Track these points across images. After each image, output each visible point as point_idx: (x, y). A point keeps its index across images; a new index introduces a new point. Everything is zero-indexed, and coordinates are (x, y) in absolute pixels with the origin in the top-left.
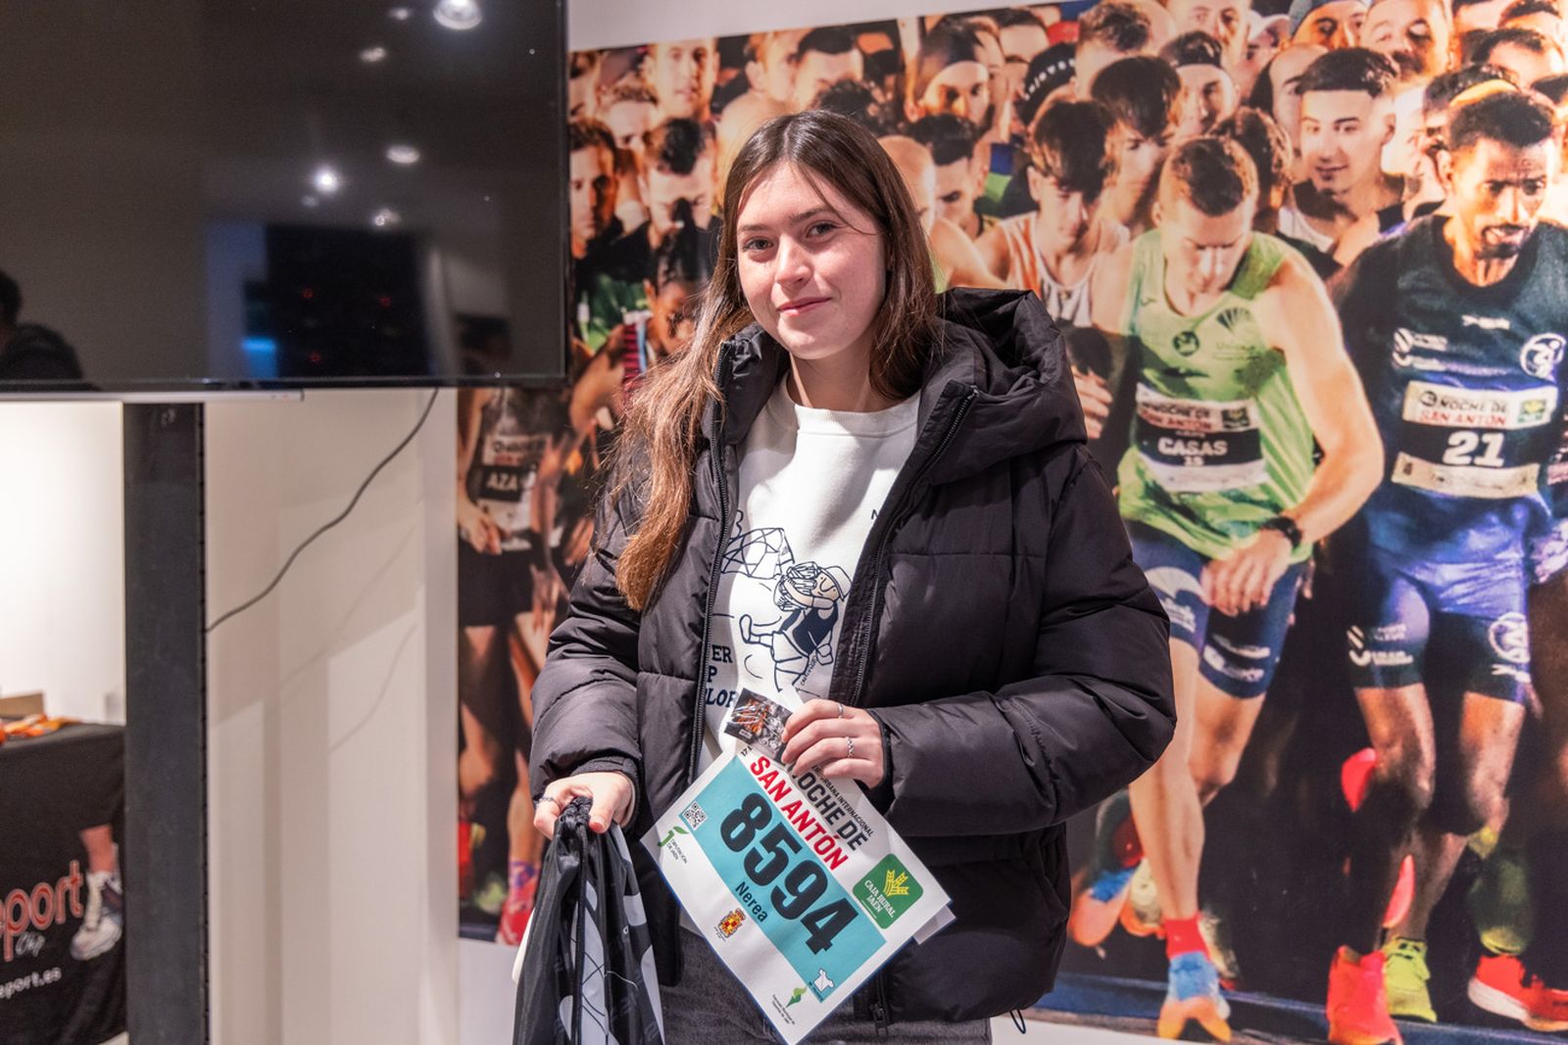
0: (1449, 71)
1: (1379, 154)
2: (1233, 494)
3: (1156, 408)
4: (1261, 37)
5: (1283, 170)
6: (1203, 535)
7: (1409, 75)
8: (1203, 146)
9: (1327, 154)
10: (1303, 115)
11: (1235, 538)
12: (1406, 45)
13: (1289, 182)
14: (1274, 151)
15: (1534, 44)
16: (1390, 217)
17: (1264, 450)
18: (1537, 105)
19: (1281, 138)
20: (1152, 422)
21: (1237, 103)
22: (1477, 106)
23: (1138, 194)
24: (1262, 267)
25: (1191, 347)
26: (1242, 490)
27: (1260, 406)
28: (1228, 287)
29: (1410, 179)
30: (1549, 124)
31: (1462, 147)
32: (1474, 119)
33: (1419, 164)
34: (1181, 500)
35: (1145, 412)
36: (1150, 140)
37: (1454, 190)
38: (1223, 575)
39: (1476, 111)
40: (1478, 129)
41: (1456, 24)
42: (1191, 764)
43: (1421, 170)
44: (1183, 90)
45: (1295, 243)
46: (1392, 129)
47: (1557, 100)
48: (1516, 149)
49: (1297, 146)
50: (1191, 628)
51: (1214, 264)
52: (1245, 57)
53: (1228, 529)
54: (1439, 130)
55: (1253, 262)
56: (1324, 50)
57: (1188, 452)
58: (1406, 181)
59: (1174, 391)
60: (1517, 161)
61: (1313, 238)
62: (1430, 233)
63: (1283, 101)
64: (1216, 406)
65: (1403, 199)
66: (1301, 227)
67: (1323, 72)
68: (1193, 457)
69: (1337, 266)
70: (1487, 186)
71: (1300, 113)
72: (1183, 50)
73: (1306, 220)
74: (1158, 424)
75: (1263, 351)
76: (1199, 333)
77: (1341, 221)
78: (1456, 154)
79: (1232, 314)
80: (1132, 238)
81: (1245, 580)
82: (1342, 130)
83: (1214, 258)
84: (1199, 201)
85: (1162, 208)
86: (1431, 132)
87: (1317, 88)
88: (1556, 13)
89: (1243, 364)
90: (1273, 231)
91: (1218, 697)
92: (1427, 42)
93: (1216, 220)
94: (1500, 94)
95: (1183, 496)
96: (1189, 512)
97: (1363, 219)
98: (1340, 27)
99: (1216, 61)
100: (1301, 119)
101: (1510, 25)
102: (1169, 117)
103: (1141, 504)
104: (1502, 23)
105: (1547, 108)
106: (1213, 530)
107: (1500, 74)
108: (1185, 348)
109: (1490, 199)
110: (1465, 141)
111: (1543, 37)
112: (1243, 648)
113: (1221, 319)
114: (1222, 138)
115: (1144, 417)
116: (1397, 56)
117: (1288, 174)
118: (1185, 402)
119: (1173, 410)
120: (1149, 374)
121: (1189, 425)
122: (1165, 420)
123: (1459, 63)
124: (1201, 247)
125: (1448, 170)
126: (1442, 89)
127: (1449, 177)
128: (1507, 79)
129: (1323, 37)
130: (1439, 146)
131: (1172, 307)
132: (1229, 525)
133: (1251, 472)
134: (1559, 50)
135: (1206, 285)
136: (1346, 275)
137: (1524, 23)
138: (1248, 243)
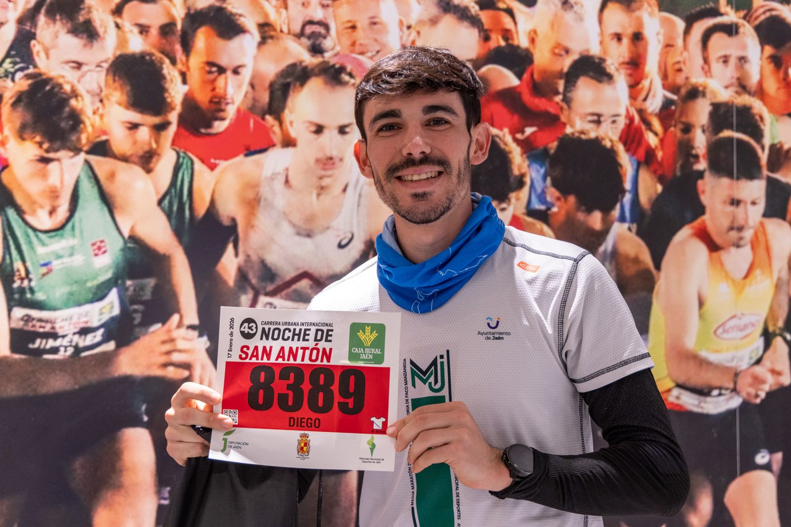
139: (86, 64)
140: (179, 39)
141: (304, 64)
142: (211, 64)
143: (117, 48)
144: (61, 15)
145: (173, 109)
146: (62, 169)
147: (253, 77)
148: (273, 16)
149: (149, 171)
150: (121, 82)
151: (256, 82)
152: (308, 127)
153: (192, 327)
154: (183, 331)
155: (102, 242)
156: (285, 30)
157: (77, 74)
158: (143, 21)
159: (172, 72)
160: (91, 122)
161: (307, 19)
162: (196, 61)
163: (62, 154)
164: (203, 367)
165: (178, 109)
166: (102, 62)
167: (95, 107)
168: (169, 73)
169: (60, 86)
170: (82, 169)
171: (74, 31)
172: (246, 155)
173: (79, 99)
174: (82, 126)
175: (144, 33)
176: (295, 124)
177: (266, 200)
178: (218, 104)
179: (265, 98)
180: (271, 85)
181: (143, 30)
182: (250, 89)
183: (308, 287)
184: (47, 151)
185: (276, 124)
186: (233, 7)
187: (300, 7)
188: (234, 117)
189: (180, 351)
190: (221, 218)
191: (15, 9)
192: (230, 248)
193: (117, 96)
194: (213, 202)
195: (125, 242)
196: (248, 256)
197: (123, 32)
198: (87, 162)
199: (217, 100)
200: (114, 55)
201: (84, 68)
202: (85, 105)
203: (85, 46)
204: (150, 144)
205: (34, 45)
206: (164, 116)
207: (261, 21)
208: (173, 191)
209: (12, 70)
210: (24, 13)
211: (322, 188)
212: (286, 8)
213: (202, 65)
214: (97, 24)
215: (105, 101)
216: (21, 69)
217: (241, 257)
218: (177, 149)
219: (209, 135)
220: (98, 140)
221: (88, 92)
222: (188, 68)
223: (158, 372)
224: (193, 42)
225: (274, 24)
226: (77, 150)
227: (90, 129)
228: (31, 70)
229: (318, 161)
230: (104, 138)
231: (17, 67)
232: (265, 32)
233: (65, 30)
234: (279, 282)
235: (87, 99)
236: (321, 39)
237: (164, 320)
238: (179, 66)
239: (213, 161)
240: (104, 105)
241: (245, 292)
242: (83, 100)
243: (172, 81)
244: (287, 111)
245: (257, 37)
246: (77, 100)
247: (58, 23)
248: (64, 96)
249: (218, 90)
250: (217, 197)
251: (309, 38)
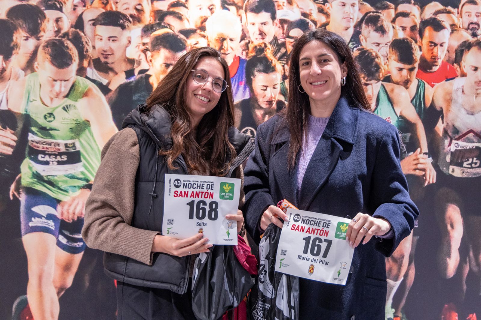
0: (150, 23)
1: (125, 50)
2: (70, 175)
3: (37, 143)
4: (79, 3)
5: (88, 53)
6: (58, 192)
7: (136, 23)
8: (56, 42)
9: (105, 49)
10: (96, 34)
11: (70, 192)
12: (134, 12)
13: (91, 58)
14: (85, 46)
15: (180, 17)
16: (129, 74)
17: (82, 159)
18: (181, 38)
19: (87, 41)
20: (35, 148)
21: (69, 26)
22: (160, 37)
23: (28, 58)
24: (80, 89)
25: (52, 119)
26: (74, 174)
27: (80, 142)
28: (67, 96)
29: (137, 60)
30: (185, 45)
31: (155, 51)
32: (159, 41)
33: (140, 55)
34: (48, 178)
35: (32, 144)
36: (33, 37)
37: (152, 65)
38: (66, 207)
39: (160, 38)
40: (161, 45)
41: (152, 7)
42: (54, 282)
43: (141, 58)
44: (47, 19)
45: (94, 81)
46: (130, 42)
47: (187, 38)
48: (174, 53)
49: (93, 45)
50: (53, 228)
51: (61, 87)
52: (72, 9)
53: (68, 189)
54: (147, 44)
55: (76, 87)
56: (104, 11)
57: (51, 160)
58: (135, 61)
59: (44, 136)
60: (174, 57)
61: (100, 80)
62: (144, 80)
63: (88, 27)
64: (62, 142)
65: (134, 67)
66: (96, 75)
67: (103, 18)
68: (53, 161)
69: (110, 90)
70: (164, 65)
71: (95, 33)
72: (47, 3)
73: (98, 73)
74: (38, 149)
75: (81, 121)
76: (54, 114)
77: (111, 74)
78: (153, 53)
79: (69, 106)
80: (25, 75)
81: (75, 208)
82: (111, 41)
83: (61, 85)
84: (54, 63)
85: (38, 64)
86: (144, 44)
87: (101, 24)
88: (187, 8)
89: (73, 126)
90: (85, 76)
91: (64, 255)
92: (142, 12)
93: (61, 70)
94: (168, 33)
95: (49, 177)
96: (51, 183)
97: (119, 73)
98: (109, 3)
99: (61, 10)
100: (95, 35)
101: (171, 10)
102: (41, 29)
103: (31, 180)
104: (168, 9)
105: (184, 40)
106: (62, 190)
107: (168, 27)
108: (49, 119)
109: (165, 69)
110: (156, 48)
111: (182, 15)
112: (75, 235)
113: (64, 108)
114: (63, 39)
115: (32, 146)
116: (131, 16)
117: (90, 55)
118: (49, 140)
119: (44, 143)
120: (34, 129)
121: (51, 149)
122: (41, 147)
123: (154, 21)
124: (55, 81)
125: (150, 58)
126: (148, 30)
127: (151, 61)
128: (171, 29)
129: (103, 6)
130: (147, 50)
131: (43, 103)
132: (68, 188)
133: (77, 167)
134: (188, 20)
135: (58, 95)
136: (113, 94)
137: (176, 10)
138: (75, 80)
139: (381, 44)
140: (418, 32)
141: (469, 41)
142: (431, 42)
143: (393, 37)
144: (371, 24)
145: (416, 62)
146: (373, 88)
147: (448, 48)
148: (456, 21)
149: (407, 88)
150: (395, 51)
151: (449, 50)
152: (471, 68)
153: (425, 153)
154: (422, 155)
155: (389, 118)
156: (461, 27)
157: (378, 48)
158: (404, 25)
159: (415, 46)
160: (384, 68)
161: (470, 22)
162: (425, 41)
163: (373, 82)
164: (430, 170)
165: (418, 62)
166: (388, 43)
167: (385, 62)
168: (414, 47)
169: (371, 53)
170: (381, 88)
171: (376, 30)
172: (446, 81)
173: (379, 58)
174: (380, 70)
175: (404, 30)
176: (466, 67)
177: (454, 99)
178: (434, 59)
179: (453, 56)
180: (456, 50)
181: (404, 29)
182: (447, 52)
183: (473, 136)
184: (367, 81)
185: (458, 67)
186: (440, 18)
187: (467, 17)
188: (441, 65)
189: (421, 164)
190: (437, 107)
191: (353, 22)
192: (440, 120)
193: (394, 57)
194: (433, 101)
195: (398, 118)
196: (448, 123)
197: (396, 30)
198: (382, 85)
199: (434, 57)
200: (392, 39)
201: (381, 46)
202: (381, 61)
203: (381, 36)
204: (407, 77)
205: (361, 37)
206: (412, 65)
207: (451, 23)
208: (417, 96)
209: (352, 47)
210: (356, 23)
211: (478, 94)
212: (462, 18)
213: (428, 43)
214: (385, 27)
215: (389, 59)
216: (356, 47)
217: (445, 124)
218: (418, 79)
219: (431, 72)
220: (387, 75)
221: (382, 55)
222: (422, 45)
223: (412, 172)
224: (424, 33)
225: (456, 24)
226: (378, 80)
227: (383, 71)
228: (360, 47)
229: (475, 82)
230: (389, 75)
231: (354, 46)
232: (453, 28)
233: (373, 30)
234: (460, 134)
235: (382, 58)
236: (476, 30)
237: (414, 150)
238: (419, 43)
239: (433, 83)
240: (388, 61)
241: (447, 139)
242: (380, 59)
243: (416, 50)
244: (462, 61)
245: (450, 30)
246: (378, 59)
247: (370, 27)
248: (373, 57)
249: (434, 53)
250: (434, 99)
251: (471, 30)
